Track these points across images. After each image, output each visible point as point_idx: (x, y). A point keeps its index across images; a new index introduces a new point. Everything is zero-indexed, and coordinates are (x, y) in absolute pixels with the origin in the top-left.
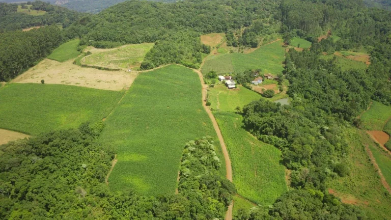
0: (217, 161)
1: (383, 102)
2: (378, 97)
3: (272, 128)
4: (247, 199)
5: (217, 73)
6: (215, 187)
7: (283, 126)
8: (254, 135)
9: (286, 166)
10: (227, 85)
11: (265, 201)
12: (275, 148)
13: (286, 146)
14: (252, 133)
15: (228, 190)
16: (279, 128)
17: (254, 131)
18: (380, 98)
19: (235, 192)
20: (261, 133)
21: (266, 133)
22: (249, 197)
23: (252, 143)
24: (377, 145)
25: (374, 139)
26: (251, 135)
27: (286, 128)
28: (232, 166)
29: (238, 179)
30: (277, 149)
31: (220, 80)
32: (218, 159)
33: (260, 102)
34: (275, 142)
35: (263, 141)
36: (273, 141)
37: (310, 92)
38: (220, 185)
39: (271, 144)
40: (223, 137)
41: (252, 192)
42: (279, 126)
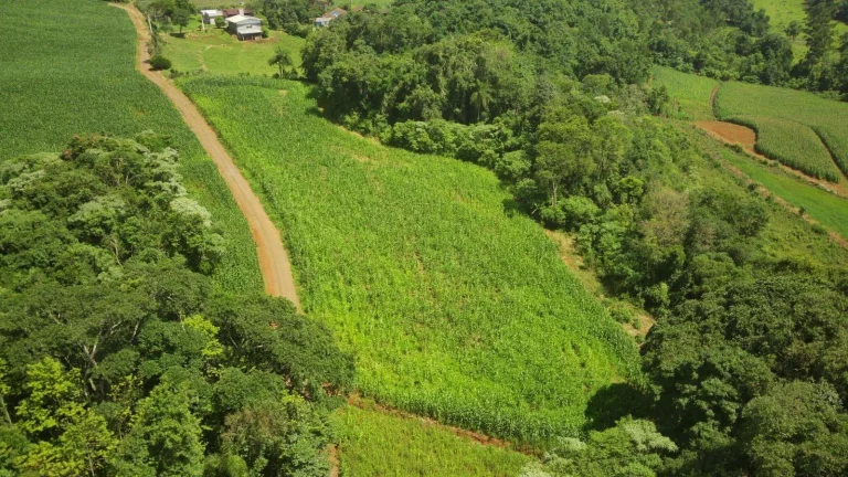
0: (197, 220)
1: (674, 65)
2: (661, 54)
3: (436, 89)
4: (418, 409)
5: (197, 7)
6: (168, 367)
7: (480, 73)
8: (366, 132)
9: (537, 217)
10: (232, 29)
11: (529, 397)
12: (460, 164)
13: (509, 149)
14: (354, 127)
15: (283, 370)
16: (465, 85)
17: (364, 115)
18: (666, 57)
19: (338, 380)
20: (394, 116)
21: (415, 113)
22: (428, 392)
23: (363, 160)
24: (737, 150)
25: (718, 137)
26: (355, 135)
27: (494, 82)
28: (290, 248)
29: (335, 302)
30: (473, 168)
31: (207, 19)
32: (203, 212)
33: (366, 17)
34: (458, 143)
35: (409, 148)
36: (450, 138)
37: (503, 27)
38: (214, 349)
39: (440, 152)
40: (229, 147)
41: (436, 359)
42: (465, 74)
